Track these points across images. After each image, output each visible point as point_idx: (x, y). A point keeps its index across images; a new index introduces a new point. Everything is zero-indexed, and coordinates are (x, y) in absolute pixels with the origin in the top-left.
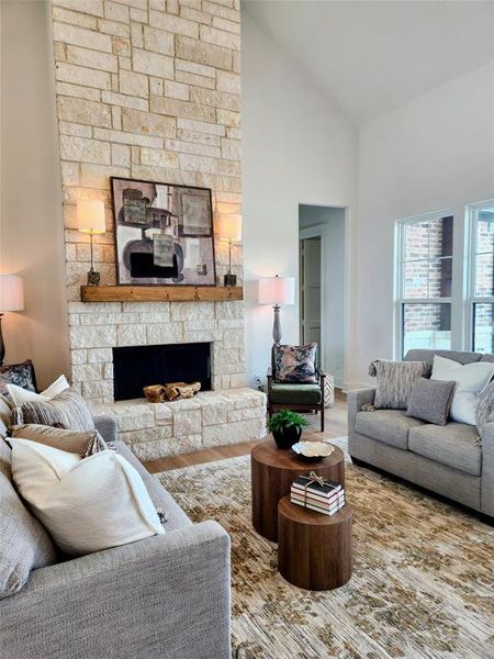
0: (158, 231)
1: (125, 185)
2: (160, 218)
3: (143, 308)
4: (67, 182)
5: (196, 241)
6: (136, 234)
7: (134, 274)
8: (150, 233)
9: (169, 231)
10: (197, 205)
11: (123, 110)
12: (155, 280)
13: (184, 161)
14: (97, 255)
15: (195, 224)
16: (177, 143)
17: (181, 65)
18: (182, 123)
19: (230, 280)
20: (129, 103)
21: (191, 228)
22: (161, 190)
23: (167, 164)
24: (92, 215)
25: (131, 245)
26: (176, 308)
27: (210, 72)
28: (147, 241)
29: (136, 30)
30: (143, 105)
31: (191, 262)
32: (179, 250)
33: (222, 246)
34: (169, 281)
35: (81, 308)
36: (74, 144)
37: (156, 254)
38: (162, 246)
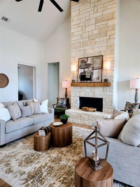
0: (87, 69)
1: (81, 60)
2: (88, 66)
5: (97, 70)
6: (82, 71)
7: (81, 80)
8: (85, 70)
9: (90, 69)
10: (99, 60)
12: (85, 81)
13: (97, 50)
14: (74, 76)
15: (97, 66)
16: (95, 46)
17: (97, 25)
18: (96, 40)
19: (106, 80)
20: (84, 40)
21: (96, 67)
22: (89, 59)
23: (92, 52)
24: (74, 68)
25: (81, 73)
26: (93, 88)
27: (105, 22)
28: (85, 72)
29: (87, 22)
30: (87, 39)
31: (95, 76)
32: (92, 73)
34: (89, 81)
36: (73, 53)
37: (86, 75)
38: (88, 73)
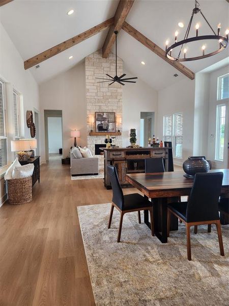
0: (104, 122)
1: (98, 113)
2: (104, 119)
3: (101, 137)
4: (88, 114)
5: (112, 123)
6: (100, 123)
7: (99, 130)
8: (102, 122)
9: (106, 122)
10: (112, 116)
11: (98, 99)
12: (103, 131)
13: (110, 108)
14: (92, 127)
15: (112, 120)
16: (108, 104)
18: (109, 100)
19: (119, 131)
20: (99, 98)
22: (105, 114)
23: (106, 108)
24: (92, 120)
25: (99, 125)
27: (115, 89)
28: (102, 124)
30: (102, 98)
31: (110, 128)
32: (108, 125)
33: (117, 124)
34: (106, 132)
35: (89, 136)
36: (89, 107)
37: (103, 126)
38: (105, 125)
